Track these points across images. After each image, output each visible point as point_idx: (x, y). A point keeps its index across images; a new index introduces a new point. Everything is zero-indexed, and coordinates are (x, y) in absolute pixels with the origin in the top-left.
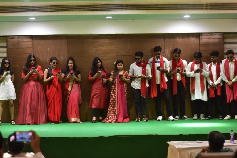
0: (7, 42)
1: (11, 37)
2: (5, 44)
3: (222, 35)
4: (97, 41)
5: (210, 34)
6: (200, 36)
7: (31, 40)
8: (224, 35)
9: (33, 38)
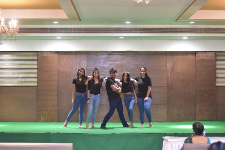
0: (37, 56)
1: (41, 52)
2: (36, 58)
3: (214, 53)
4: (111, 56)
5: (204, 52)
6: (196, 54)
7: (57, 55)
8: (217, 53)
9: (59, 53)
